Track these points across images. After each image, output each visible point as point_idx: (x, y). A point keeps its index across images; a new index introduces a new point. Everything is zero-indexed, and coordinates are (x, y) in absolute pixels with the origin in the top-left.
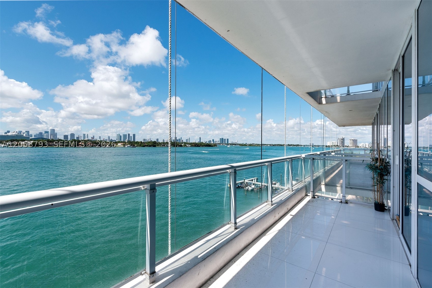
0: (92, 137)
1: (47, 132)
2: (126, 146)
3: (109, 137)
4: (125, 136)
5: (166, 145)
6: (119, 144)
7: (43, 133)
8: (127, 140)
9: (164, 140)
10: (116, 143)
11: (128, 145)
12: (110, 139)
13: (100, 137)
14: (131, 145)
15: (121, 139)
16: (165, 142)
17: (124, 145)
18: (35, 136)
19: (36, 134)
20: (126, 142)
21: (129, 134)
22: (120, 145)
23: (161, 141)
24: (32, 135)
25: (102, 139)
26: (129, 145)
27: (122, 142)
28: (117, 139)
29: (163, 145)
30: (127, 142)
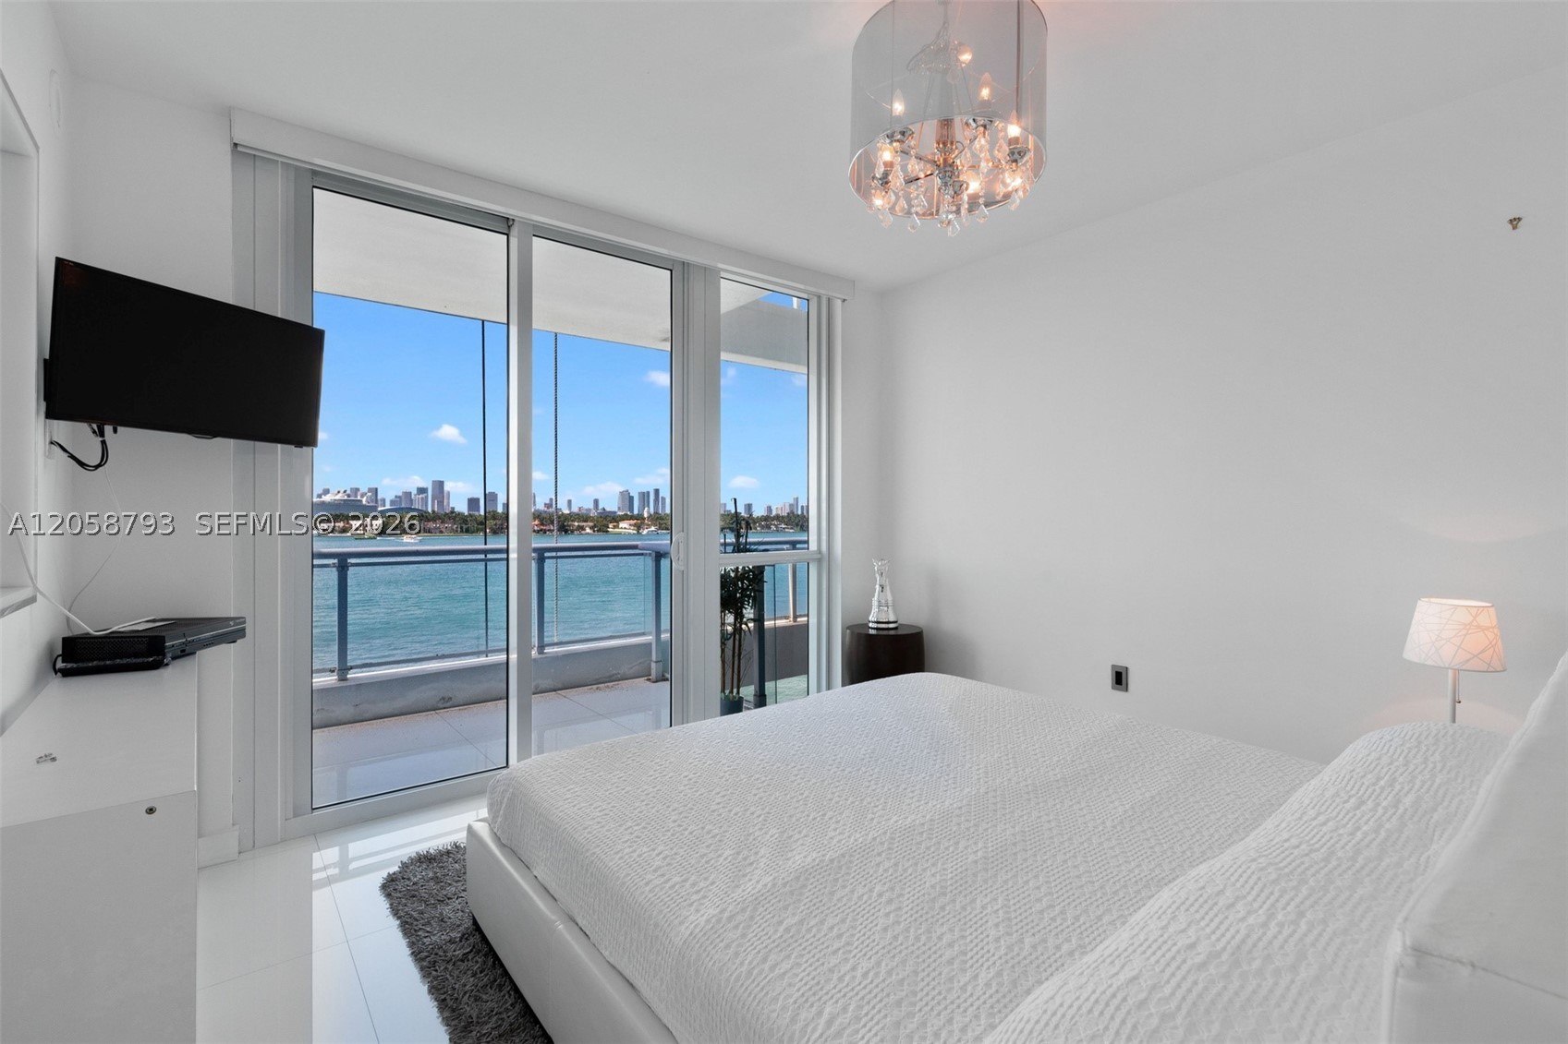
0: (545, 504)
1: (422, 491)
2: (645, 532)
3: (596, 502)
4: (644, 497)
5: (776, 526)
6: (623, 525)
7: (414, 492)
8: (648, 512)
9: (769, 509)
10: (616, 519)
11: (649, 526)
12: (600, 507)
13: (570, 502)
14: (660, 528)
15: (631, 509)
16: (774, 513)
17: (639, 527)
18: (392, 502)
19: (396, 497)
20: (646, 515)
21: (657, 491)
22: (625, 528)
23: (759, 512)
24: (384, 500)
25: (575, 509)
26: (653, 528)
27: (632, 518)
28: (619, 508)
29: (762, 527)
30: (648, 518)
